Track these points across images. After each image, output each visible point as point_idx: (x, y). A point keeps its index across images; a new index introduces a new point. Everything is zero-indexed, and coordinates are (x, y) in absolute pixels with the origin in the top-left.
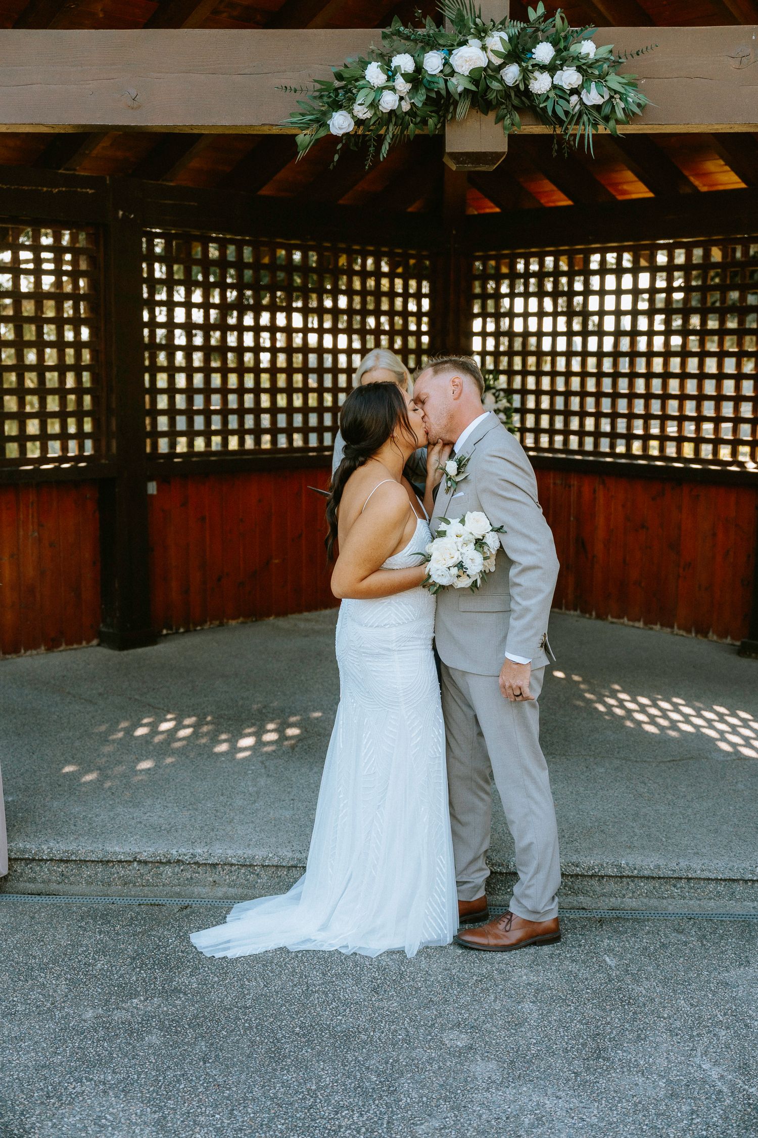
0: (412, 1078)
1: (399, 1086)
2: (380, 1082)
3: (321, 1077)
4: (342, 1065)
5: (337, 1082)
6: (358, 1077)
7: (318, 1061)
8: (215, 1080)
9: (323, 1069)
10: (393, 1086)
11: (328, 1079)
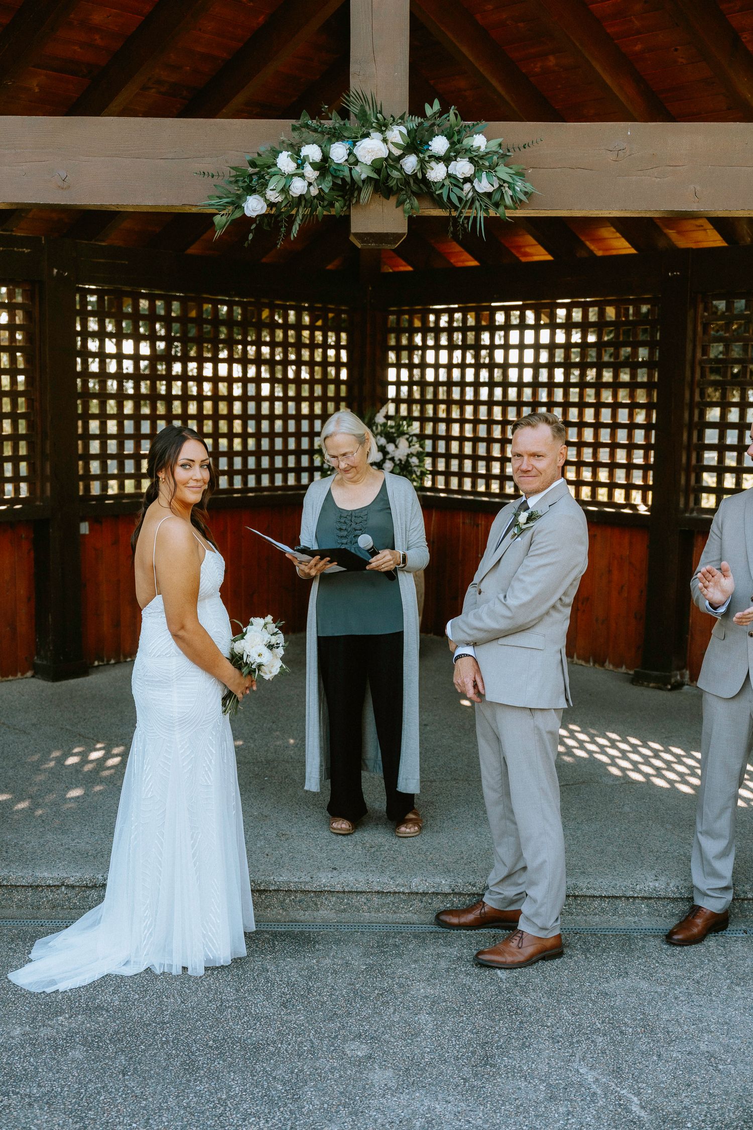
0: (315, 1086)
1: (303, 1094)
2: (286, 1090)
3: (231, 1086)
4: (251, 1075)
5: (245, 1091)
6: (265, 1086)
7: (229, 1072)
8: (133, 1091)
9: (233, 1080)
10: (297, 1094)
11: (237, 1088)
